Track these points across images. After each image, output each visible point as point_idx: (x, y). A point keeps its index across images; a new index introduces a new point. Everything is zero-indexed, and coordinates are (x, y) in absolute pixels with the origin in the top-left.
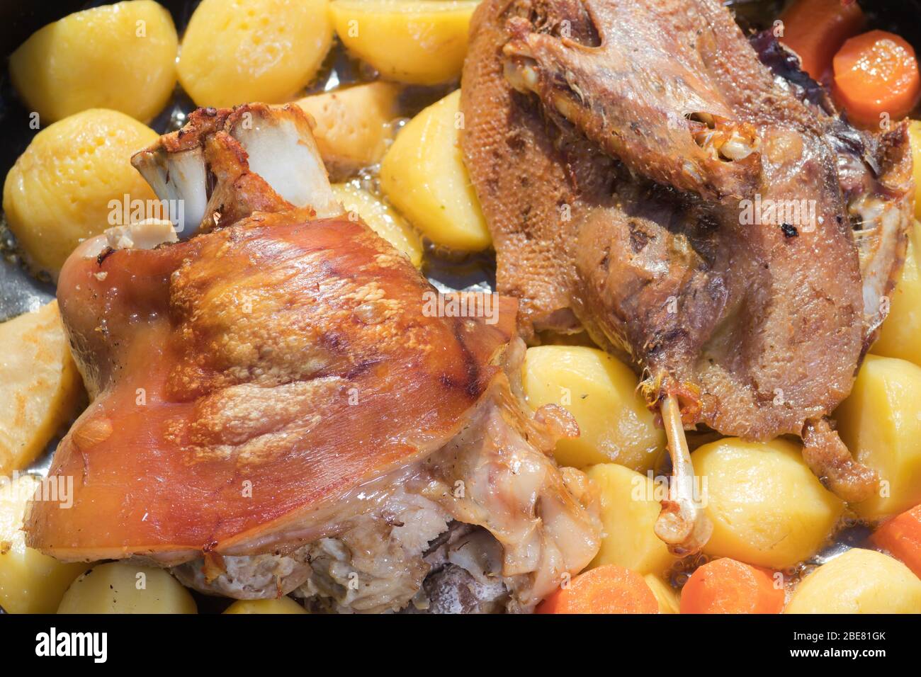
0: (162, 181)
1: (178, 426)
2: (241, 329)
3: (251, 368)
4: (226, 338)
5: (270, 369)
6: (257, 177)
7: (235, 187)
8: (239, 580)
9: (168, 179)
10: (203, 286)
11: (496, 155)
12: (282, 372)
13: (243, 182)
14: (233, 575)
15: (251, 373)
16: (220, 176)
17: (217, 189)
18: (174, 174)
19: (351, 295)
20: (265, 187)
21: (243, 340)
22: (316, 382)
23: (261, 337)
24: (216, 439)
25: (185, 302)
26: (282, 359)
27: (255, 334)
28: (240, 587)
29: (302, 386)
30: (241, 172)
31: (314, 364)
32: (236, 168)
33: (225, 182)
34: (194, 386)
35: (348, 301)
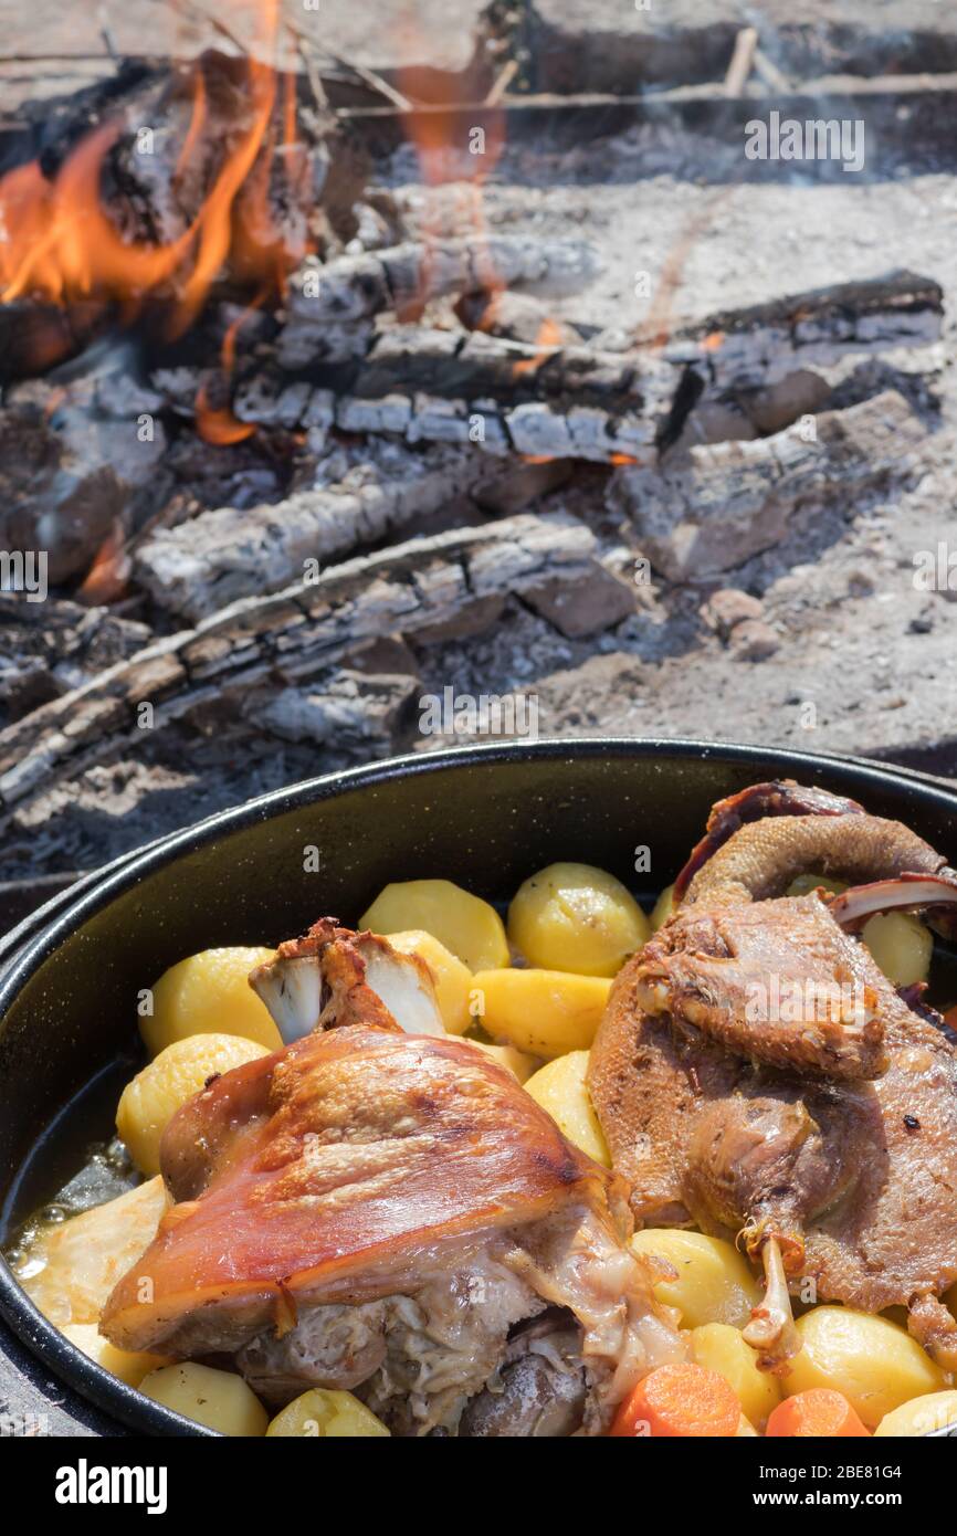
0: (278, 993)
1: (264, 1186)
2: (338, 1093)
3: (343, 1128)
4: (322, 1103)
5: (363, 1127)
6: (370, 992)
7: (350, 997)
8: (312, 1353)
9: (283, 991)
10: (306, 1069)
11: (622, 1078)
12: (375, 1130)
13: (358, 992)
14: (306, 1345)
15: (344, 1134)
16: (336, 984)
17: (331, 1002)
18: (290, 986)
19: (452, 1071)
20: (378, 1003)
21: (339, 1102)
22: (408, 1140)
23: (357, 1099)
24: (301, 1190)
25: (284, 1087)
26: (376, 1117)
27: (351, 1097)
28: (312, 1361)
29: (393, 1142)
30: (356, 981)
31: (407, 1122)
32: (352, 977)
33: (339, 991)
34: (286, 1152)
35: (447, 1075)
